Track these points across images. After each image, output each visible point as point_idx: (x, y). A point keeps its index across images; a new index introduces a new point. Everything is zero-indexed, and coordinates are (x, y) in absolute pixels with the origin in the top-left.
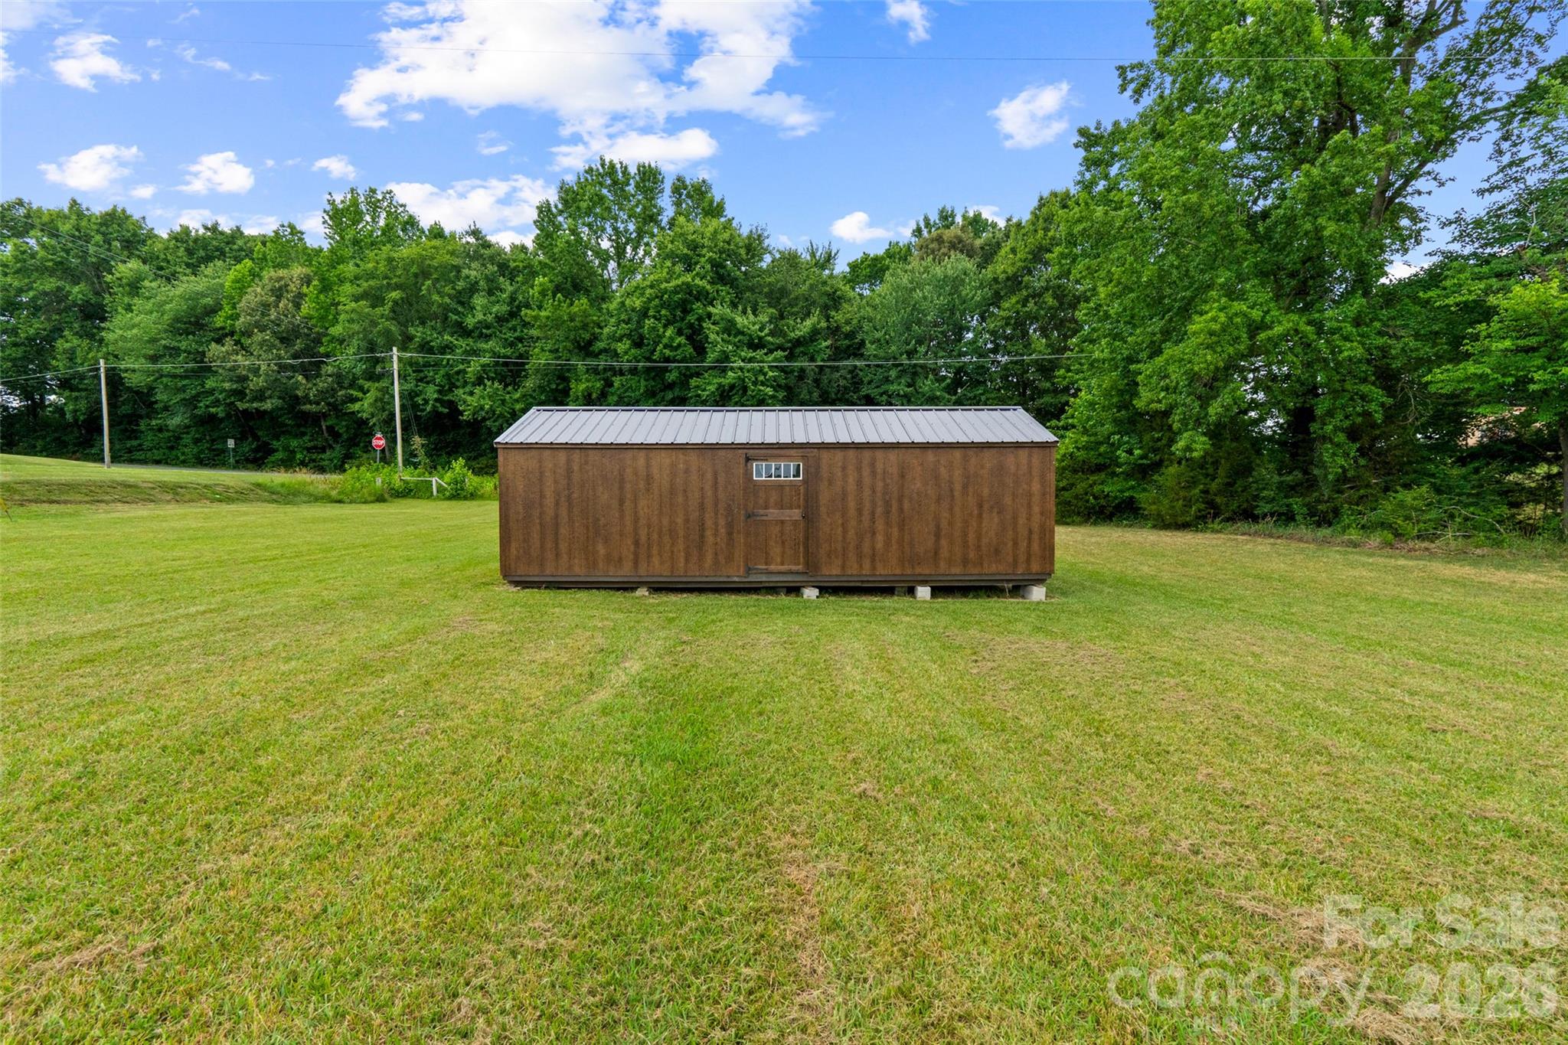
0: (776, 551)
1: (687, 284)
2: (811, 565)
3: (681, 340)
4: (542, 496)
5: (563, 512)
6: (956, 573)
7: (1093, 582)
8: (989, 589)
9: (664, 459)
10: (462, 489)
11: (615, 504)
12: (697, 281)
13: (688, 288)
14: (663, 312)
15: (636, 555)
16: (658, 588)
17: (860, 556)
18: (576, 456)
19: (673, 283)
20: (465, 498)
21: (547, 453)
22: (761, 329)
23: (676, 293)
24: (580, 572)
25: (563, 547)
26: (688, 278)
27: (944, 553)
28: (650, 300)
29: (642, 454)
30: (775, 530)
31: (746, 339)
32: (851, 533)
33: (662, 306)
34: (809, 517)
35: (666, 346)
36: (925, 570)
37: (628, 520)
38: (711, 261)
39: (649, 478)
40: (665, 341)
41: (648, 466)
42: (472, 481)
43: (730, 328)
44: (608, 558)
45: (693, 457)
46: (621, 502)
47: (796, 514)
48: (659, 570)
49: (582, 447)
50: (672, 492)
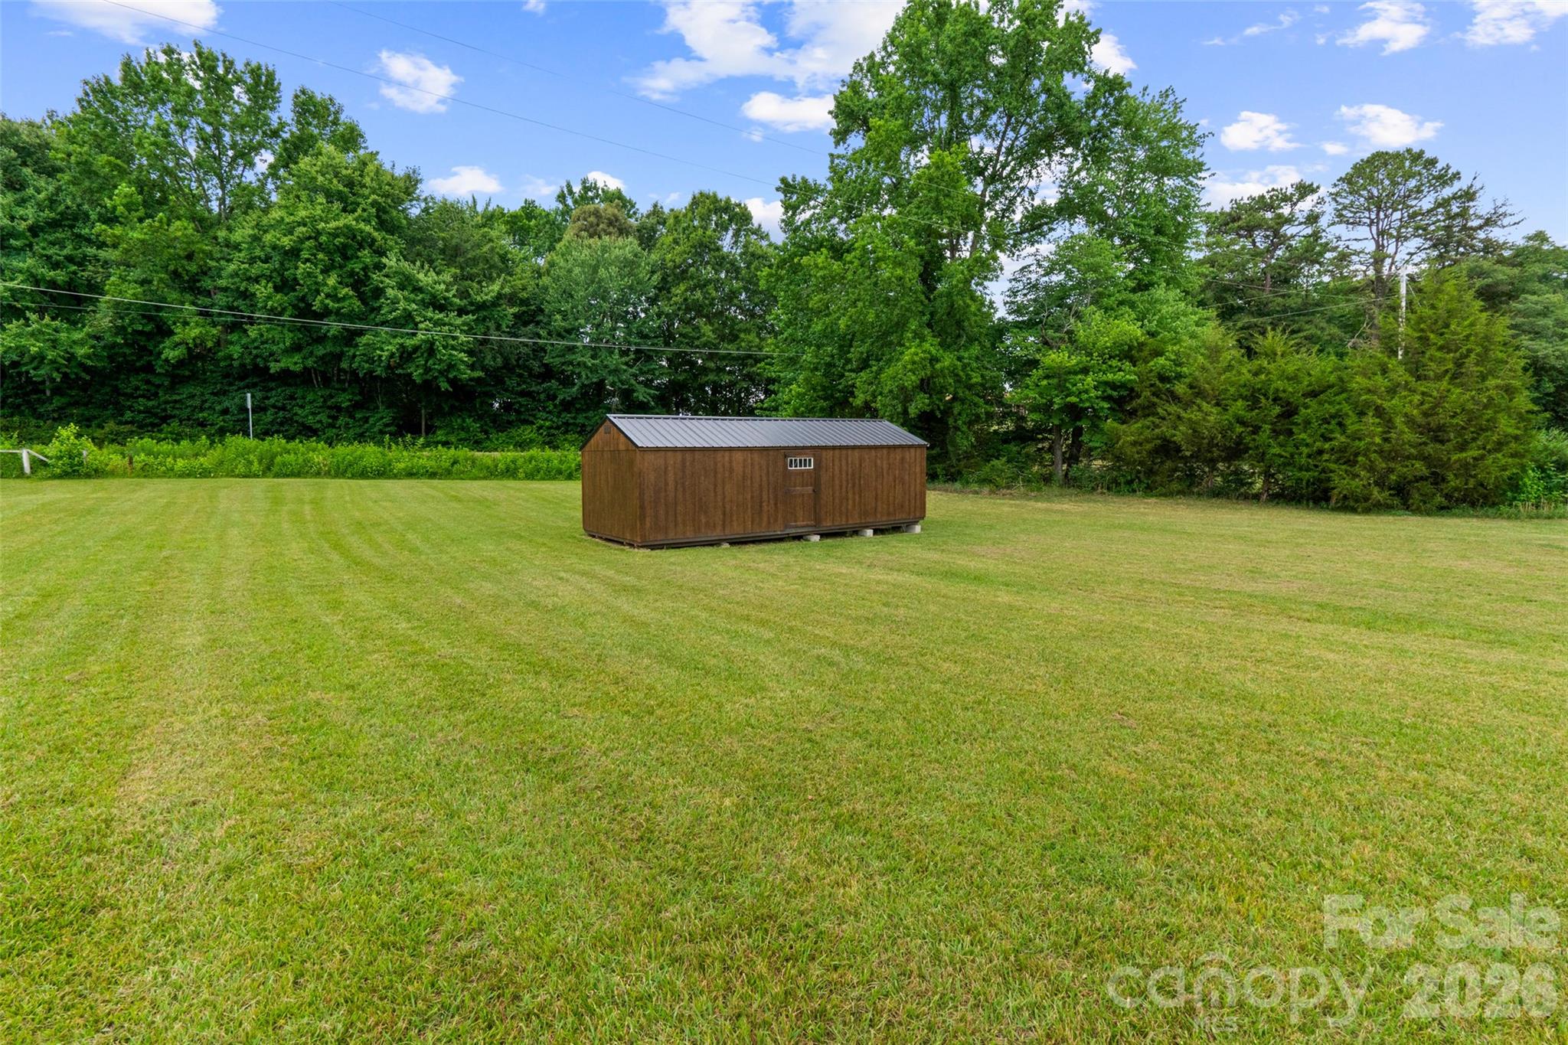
0: (800, 513)
1: (347, 226)
2: (818, 521)
3: (345, 291)
4: (666, 484)
5: (680, 496)
6: (883, 520)
7: (945, 525)
8: (896, 529)
9: (738, 457)
10: (81, 464)
11: (711, 487)
12: (362, 225)
13: (351, 233)
14: (321, 256)
15: (724, 521)
16: (734, 543)
17: (841, 513)
18: (688, 456)
19: (333, 224)
20: (88, 476)
21: (670, 454)
22: (447, 290)
23: (335, 235)
24: (690, 536)
25: (680, 519)
26: (349, 220)
27: (879, 509)
28: (301, 241)
29: (727, 454)
30: (799, 500)
31: (427, 298)
32: (837, 501)
33: (320, 247)
34: (816, 492)
35: (328, 296)
36: (870, 520)
37: (719, 498)
38: (374, 204)
39: (731, 470)
40: (326, 290)
41: (731, 462)
42: (89, 452)
43: (407, 283)
44: (707, 524)
45: (756, 456)
46: (716, 486)
47: (810, 488)
48: (737, 530)
49: (693, 450)
50: (744, 478)
